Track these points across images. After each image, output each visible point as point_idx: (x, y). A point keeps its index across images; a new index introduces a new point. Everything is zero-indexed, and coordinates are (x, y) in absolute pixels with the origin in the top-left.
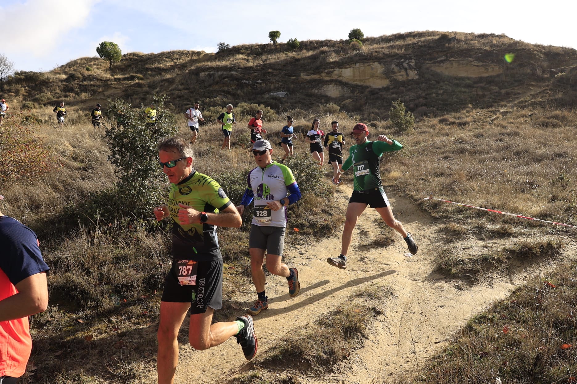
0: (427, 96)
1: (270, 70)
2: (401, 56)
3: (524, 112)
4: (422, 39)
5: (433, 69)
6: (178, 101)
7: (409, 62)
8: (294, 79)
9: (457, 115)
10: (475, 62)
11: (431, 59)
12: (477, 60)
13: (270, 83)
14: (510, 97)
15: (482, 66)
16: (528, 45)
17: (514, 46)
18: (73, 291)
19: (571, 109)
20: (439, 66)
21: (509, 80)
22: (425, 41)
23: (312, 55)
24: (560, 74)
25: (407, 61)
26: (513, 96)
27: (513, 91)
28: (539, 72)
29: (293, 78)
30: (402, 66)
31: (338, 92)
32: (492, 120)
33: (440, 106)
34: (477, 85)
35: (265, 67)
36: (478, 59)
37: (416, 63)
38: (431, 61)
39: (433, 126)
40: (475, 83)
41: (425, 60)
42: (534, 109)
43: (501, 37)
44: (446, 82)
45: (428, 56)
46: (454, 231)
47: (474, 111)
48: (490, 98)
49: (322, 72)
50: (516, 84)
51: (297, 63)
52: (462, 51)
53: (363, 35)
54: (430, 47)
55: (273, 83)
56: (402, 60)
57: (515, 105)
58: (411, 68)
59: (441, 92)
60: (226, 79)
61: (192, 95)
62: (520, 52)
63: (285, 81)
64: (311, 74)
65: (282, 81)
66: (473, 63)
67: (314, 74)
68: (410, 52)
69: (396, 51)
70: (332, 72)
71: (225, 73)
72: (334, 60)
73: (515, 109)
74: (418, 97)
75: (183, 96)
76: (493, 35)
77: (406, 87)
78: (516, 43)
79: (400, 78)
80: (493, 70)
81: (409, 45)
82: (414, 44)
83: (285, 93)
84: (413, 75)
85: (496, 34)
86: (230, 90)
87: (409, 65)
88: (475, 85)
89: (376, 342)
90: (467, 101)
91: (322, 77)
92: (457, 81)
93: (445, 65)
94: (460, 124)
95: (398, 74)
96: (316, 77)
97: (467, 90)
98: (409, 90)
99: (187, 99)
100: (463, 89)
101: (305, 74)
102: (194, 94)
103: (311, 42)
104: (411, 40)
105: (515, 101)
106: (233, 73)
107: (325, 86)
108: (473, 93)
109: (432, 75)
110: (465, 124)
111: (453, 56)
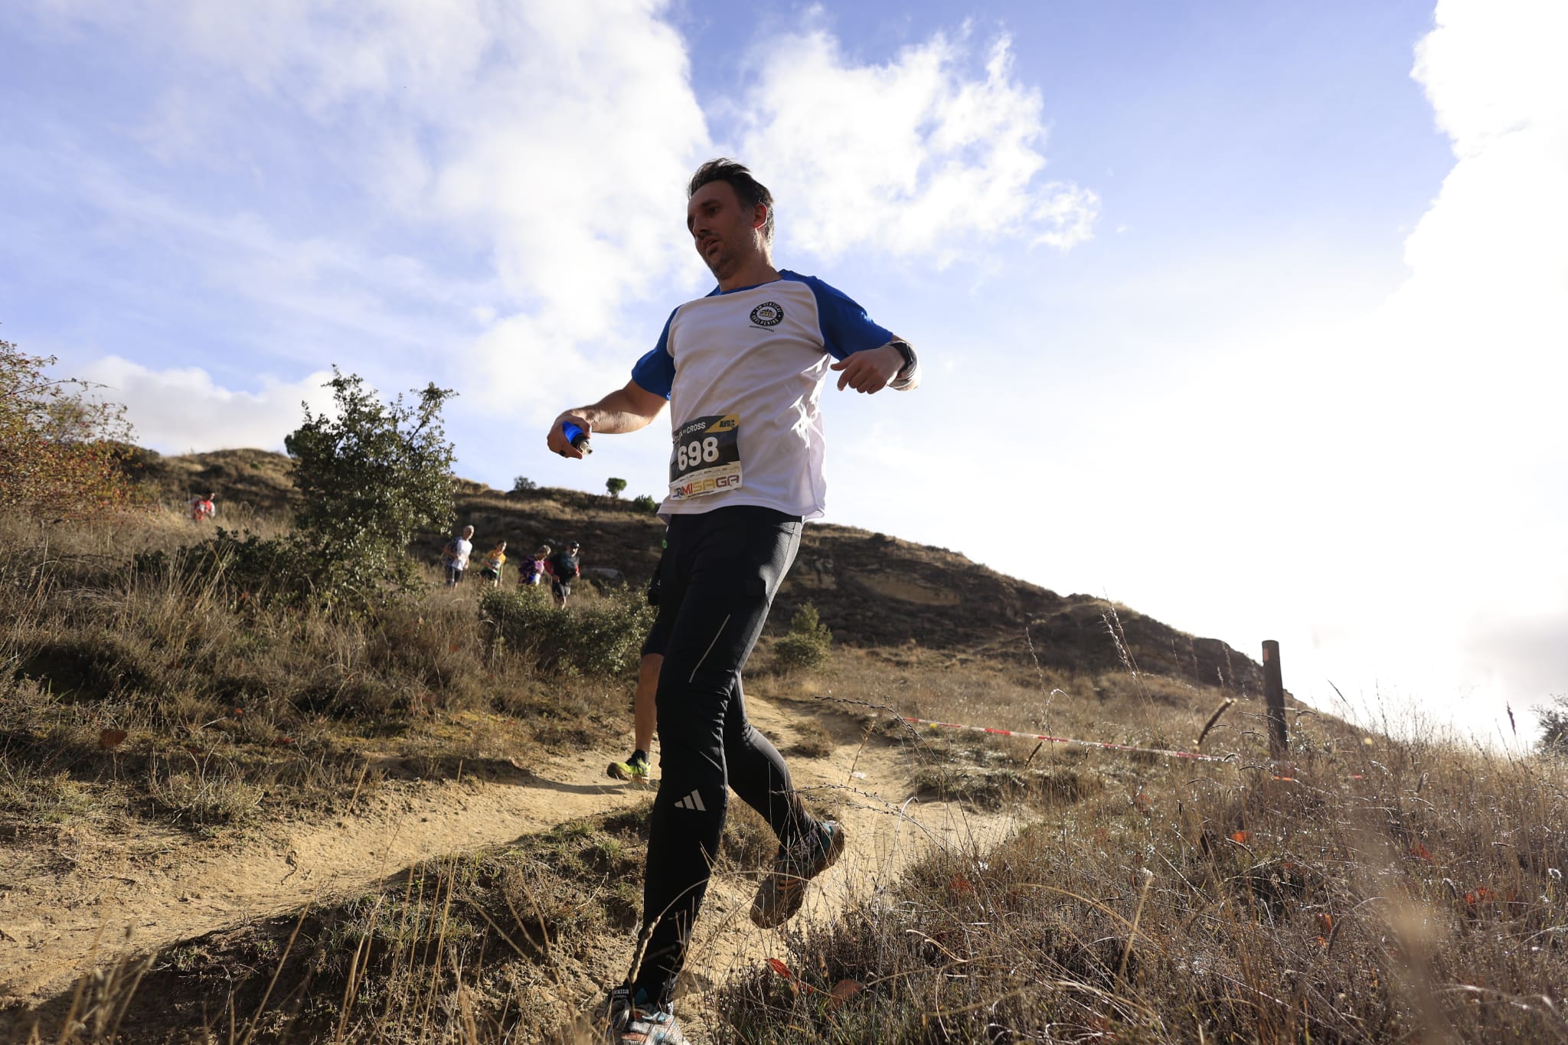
0: (850, 616)
1: (598, 532)
3: (992, 663)
4: (847, 535)
5: (859, 579)
7: (825, 562)
8: (637, 553)
9: (894, 651)
10: (921, 580)
11: (857, 565)
12: (924, 578)
14: (971, 640)
15: (930, 588)
16: (994, 573)
17: (976, 569)
18: (101, 660)
19: (1057, 670)
20: (868, 577)
21: (968, 615)
22: (850, 538)
24: (1038, 621)
25: (822, 560)
26: (975, 640)
27: (974, 632)
28: (1009, 613)
29: (636, 551)
32: (947, 667)
33: (868, 633)
34: (923, 614)
35: (591, 525)
36: (925, 578)
37: (834, 565)
38: (857, 566)
39: (858, 658)
40: (920, 611)
41: (848, 563)
42: (1005, 661)
43: (958, 555)
44: (878, 602)
45: (853, 560)
46: (936, 752)
47: (919, 650)
48: (942, 635)
50: (978, 623)
51: (645, 530)
52: (904, 561)
54: (857, 548)
56: (815, 557)
57: (978, 652)
58: (827, 571)
59: (869, 614)
60: (518, 531)
62: (984, 578)
63: (621, 553)
65: (616, 552)
66: (918, 582)
68: (826, 548)
71: (517, 521)
73: (979, 656)
74: (835, 616)
76: (946, 551)
77: (816, 599)
78: (978, 567)
79: (808, 584)
80: (946, 597)
81: (826, 538)
82: (834, 538)
83: (616, 572)
84: (829, 582)
85: (951, 550)
86: (520, 549)
87: (825, 567)
88: (920, 614)
90: (909, 635)
92: (894, 604)
93: (878, 577)
94: (898, 664)
95: (806, 577)
97: (908, 619)
100: (903, 617)
105: (977, 646)
106: (533, 523)
108: (918, 624)
109: (857, 588)
110: (905, 663)
111: (889, 566)
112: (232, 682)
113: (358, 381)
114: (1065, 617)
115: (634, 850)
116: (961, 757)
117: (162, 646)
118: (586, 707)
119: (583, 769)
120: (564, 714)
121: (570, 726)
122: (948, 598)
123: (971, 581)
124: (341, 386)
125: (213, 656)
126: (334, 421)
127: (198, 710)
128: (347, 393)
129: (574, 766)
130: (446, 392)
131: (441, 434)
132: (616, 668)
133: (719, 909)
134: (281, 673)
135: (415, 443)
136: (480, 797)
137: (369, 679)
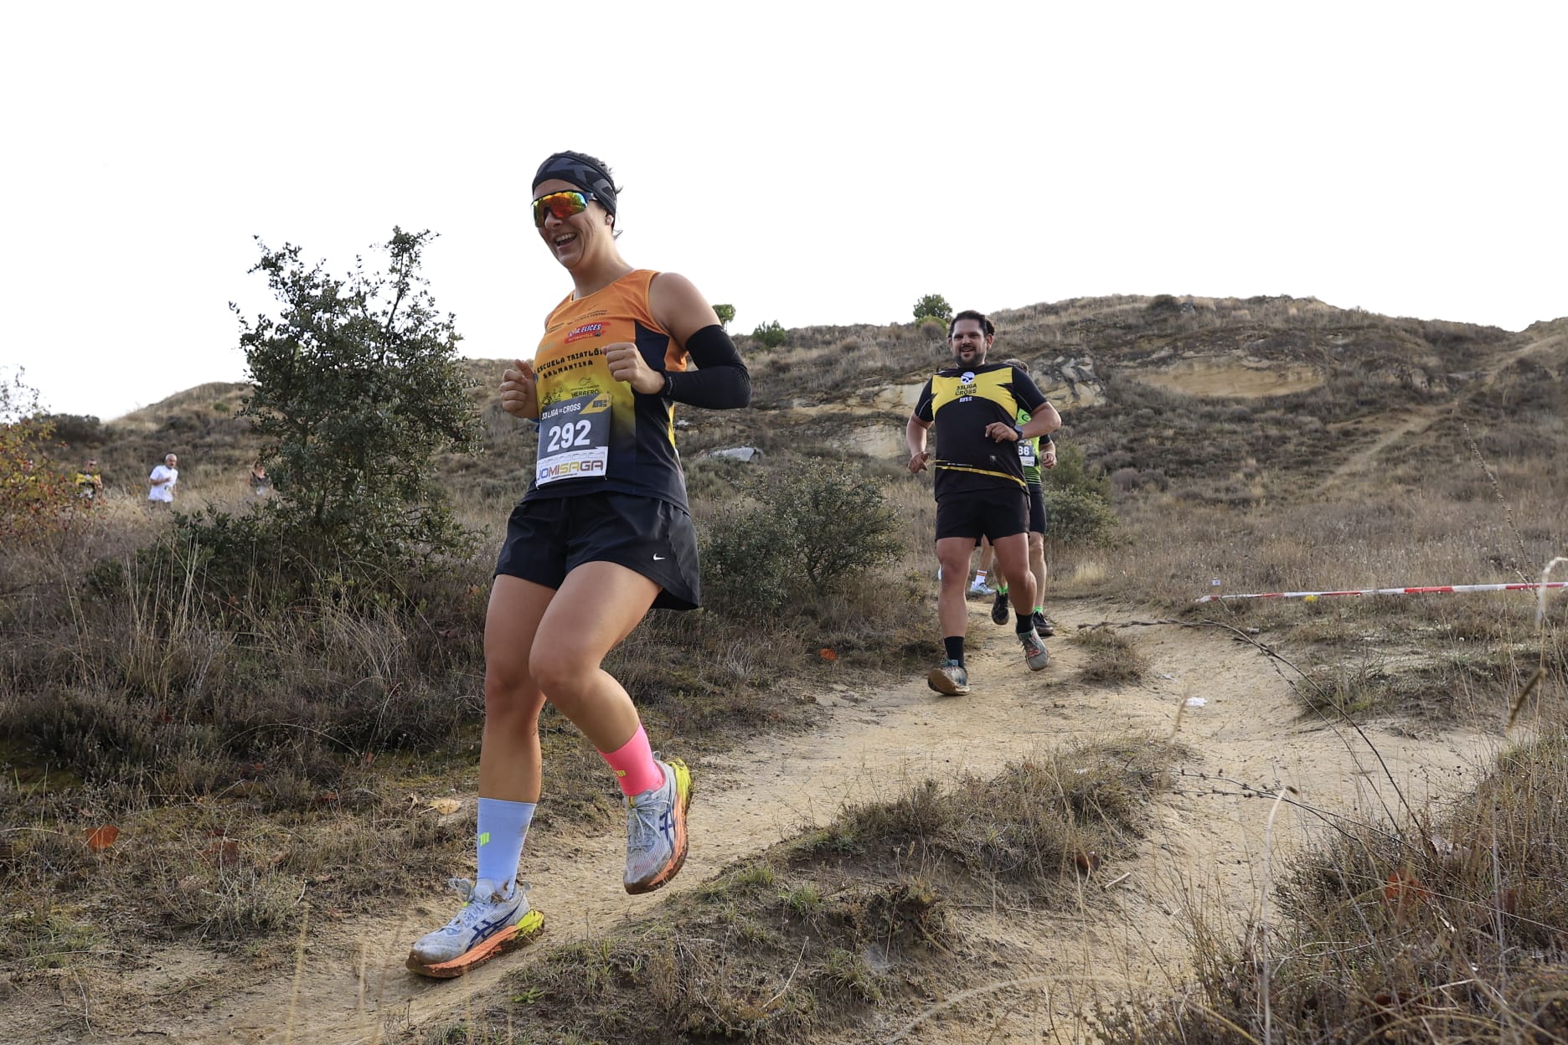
0: (1135, 445)
2: (1055, 350)
3: (1399, 472)
4: (1106, 310)
5: (1142, 380)
6: (462, 476)
7: (1077, 364)
8: (775, 417)
9: (1222, 484)
10: (1250, 358)
11: (1133, 357)
12: (1252, 355)
13: (711, 425)
14: (1353, 441)
15: (1269, 368)
16: (1381, 318)
17: (1343, 319)
18: (71, 730)
19: (1521, 461)
20: (1157, 373)
21: (1343, 401)
22: (1113, 315)
23: (820, 356)
24: (1475, 384)
25: (1073, 362)
26: (1362, 439)
27: (1360, 426)
28: (1418, 381)
29: (773, 412)
30: (1061, 372)
31: (894, 443)
32: (1319, 494)
33: (1172, 466)
34: (1263, 416)
36: (1256, 352)
37: (1094, 364)
38: (1134, 359)
39: (1164, 510)
40: (1255, 411)
41: (1118, 358)
42: (1423, 465)
43: (1310, 300)
44: (1180, 411)
45: (1126, 350)
47: (1266, 475)
48: (1302, 444)
49: (849, 395)
50: (1365, 410)
51: (781, 375)
52: (1213, 332)
53: (951, 310)
54: (1128, 328)
55: (720, 425)
56: (1060, 359)
57: (1371, 458)
58: (1084, 379)
59: (1170, 432)
61: (499, 461)
62: (1361, 332)
63: (752, 420)
64: (821, 401)
65: (744, 420)
66: (1245, 363)
67: (828, 401)
68: (1075, 339)
69: (1041, 337)
70: (877, 394)
72: (879, 364)
74: (1111, 448)
75: (475, 465)
76: (1287, 299)
77: (1074, 426)
78: (1349, 314)
80: (1300, 379)
81: (1072, 324)
82: (1087, 322)
83: (751, 450)
84: (1090, 396)
85: (1295, 297)
87: (1079, 371)
88: (1257, 416)
89: (1175, 850)
90: (1244, 454)
91: (848, 409)
92: (1209, 408)
93: (1172, 370)
94: (1233, 504)
95: (1052, 395)
96: (834, 408)
97: (1239, 429)
98: (1085, 431)
99: (484, 471)
100: (1227, 426)
101: (804, 401)
102: (506, 458)
103: (817, 330)
104: (1076, 313)
105: (1368, 448)
107: (859, 430)
108: (1255, 433)
109: (1141, 395)
110: (1246, 502)
111: (1191, 347)
112: (241, 727)
113: (295, 252)
114: (1524, 365)
115: (843, 894)
116: (1368, 644)
117: (141, 695)
118: (740, 671)
119: (754, 766)
120: (709, 687)
121: (722, 703)
122: (1302, 379)
123: (1341, 341)
124: (274, 265)
125: (209, 698)
126: (278, 321)
127: (207, 775)
128: (285, 274)
129: (739, 763)
130: (420, 236)
131: (431, 301)
132: (775, 603)
133: (995, 964)
134: (302, 702)
135: (400, 326)
136: (606, 838)
137: (422, 690)
